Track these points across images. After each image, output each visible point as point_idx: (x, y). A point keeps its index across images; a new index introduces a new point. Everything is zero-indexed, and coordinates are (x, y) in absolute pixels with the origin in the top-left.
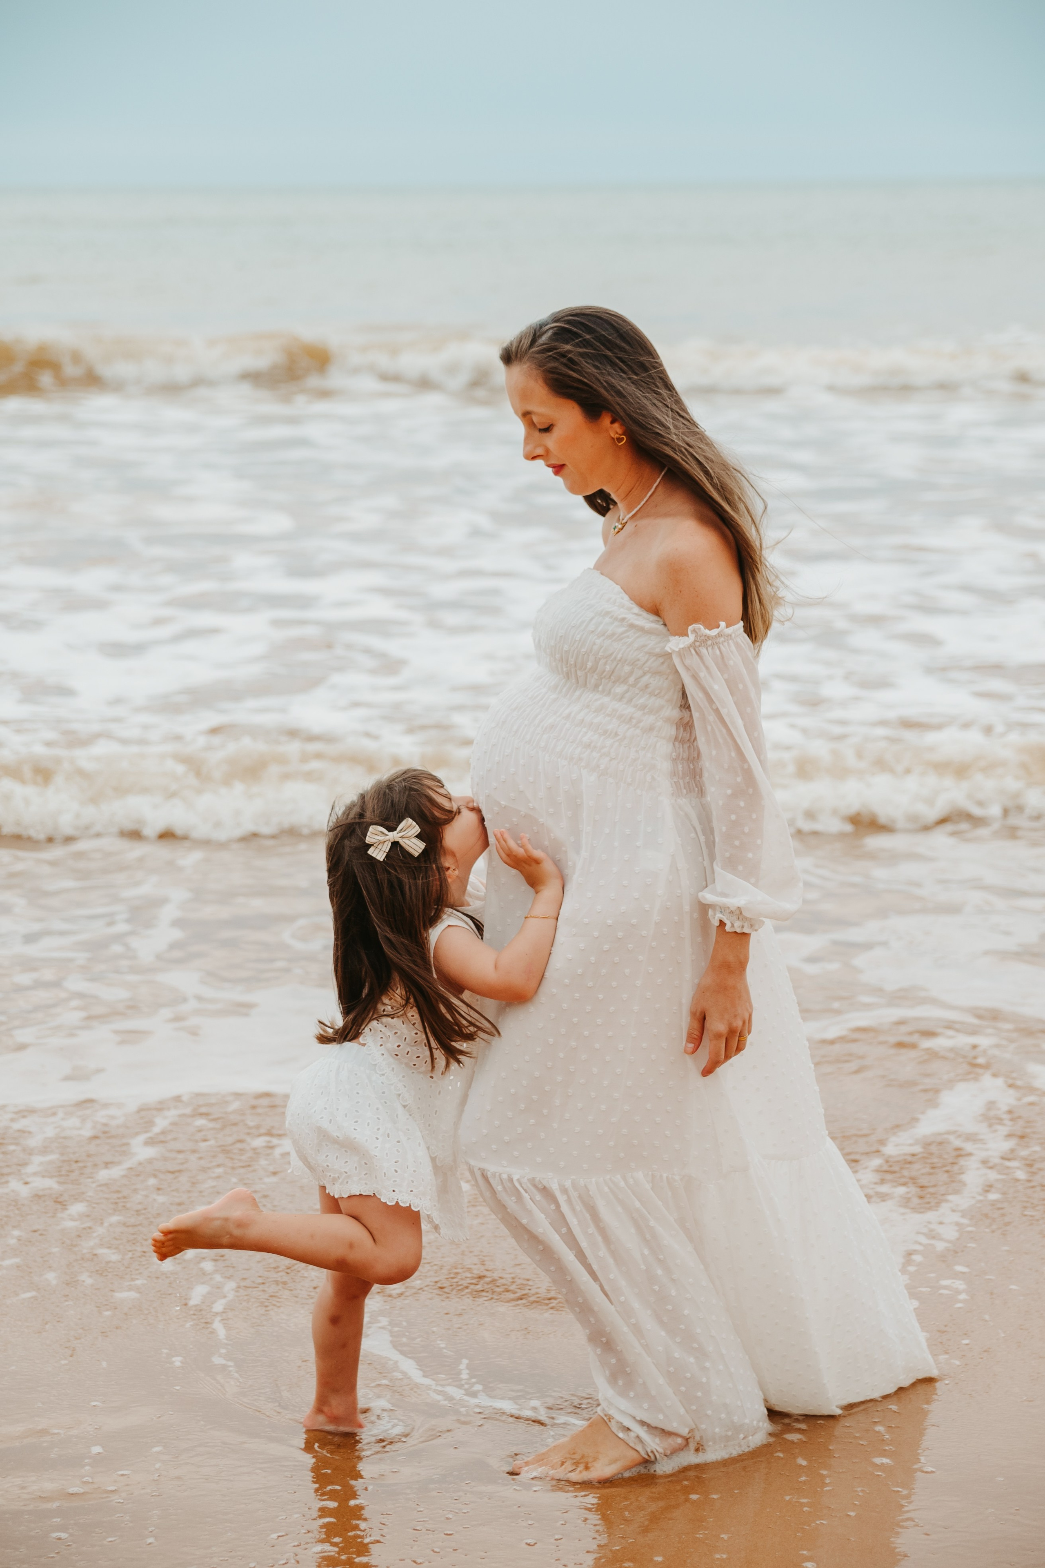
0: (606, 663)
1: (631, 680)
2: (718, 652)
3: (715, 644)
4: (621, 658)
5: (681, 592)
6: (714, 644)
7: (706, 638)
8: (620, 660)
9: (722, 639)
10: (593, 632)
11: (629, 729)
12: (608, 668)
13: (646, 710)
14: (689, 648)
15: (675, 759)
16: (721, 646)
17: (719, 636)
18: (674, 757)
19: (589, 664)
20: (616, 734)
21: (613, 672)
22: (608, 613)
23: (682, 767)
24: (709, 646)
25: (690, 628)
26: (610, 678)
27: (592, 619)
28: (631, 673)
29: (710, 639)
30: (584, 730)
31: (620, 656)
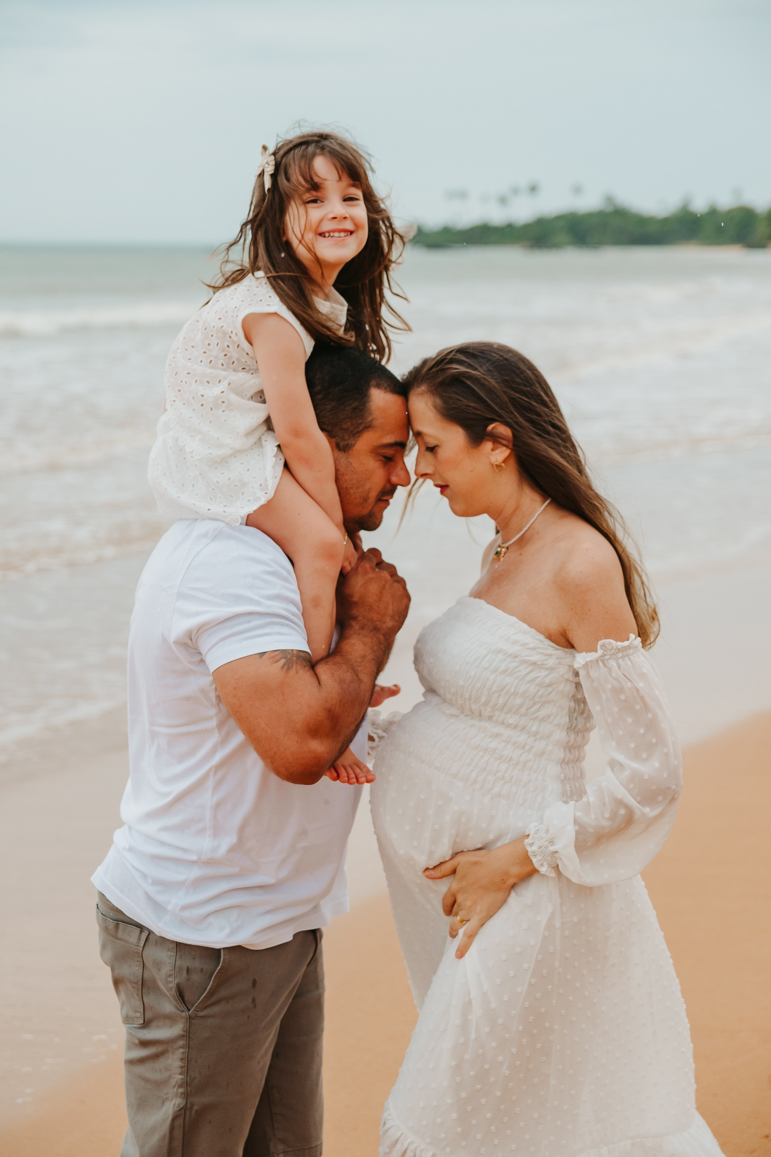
0: (499, 696)
1: (523, 710)
2: (629, 662)
3: (626, 656)
4: (514, 692)
5: (589, 610)
6: (624, 656)
7: (617, 651)
8: (512, 694)
9: (631, 651)
10: (486, 668)
11: (522, 754)
12: (501, 701)
13: (538, 736)
14: (597, 661)
15: (563, 780)
16: (631, 657)
17: (629, 648)
18: (562, 778)
19: (483, 699)
20: (511, 759)
21: (505, 704)
22: (500, 651)
23: (570, 787)
24: (620, 658)
25: (600, 643)
26: (502, 709)
27: (485, 656)
28: (522, 704)
29: (620, 652)
30: (481, 753)
31: (512, 690)
